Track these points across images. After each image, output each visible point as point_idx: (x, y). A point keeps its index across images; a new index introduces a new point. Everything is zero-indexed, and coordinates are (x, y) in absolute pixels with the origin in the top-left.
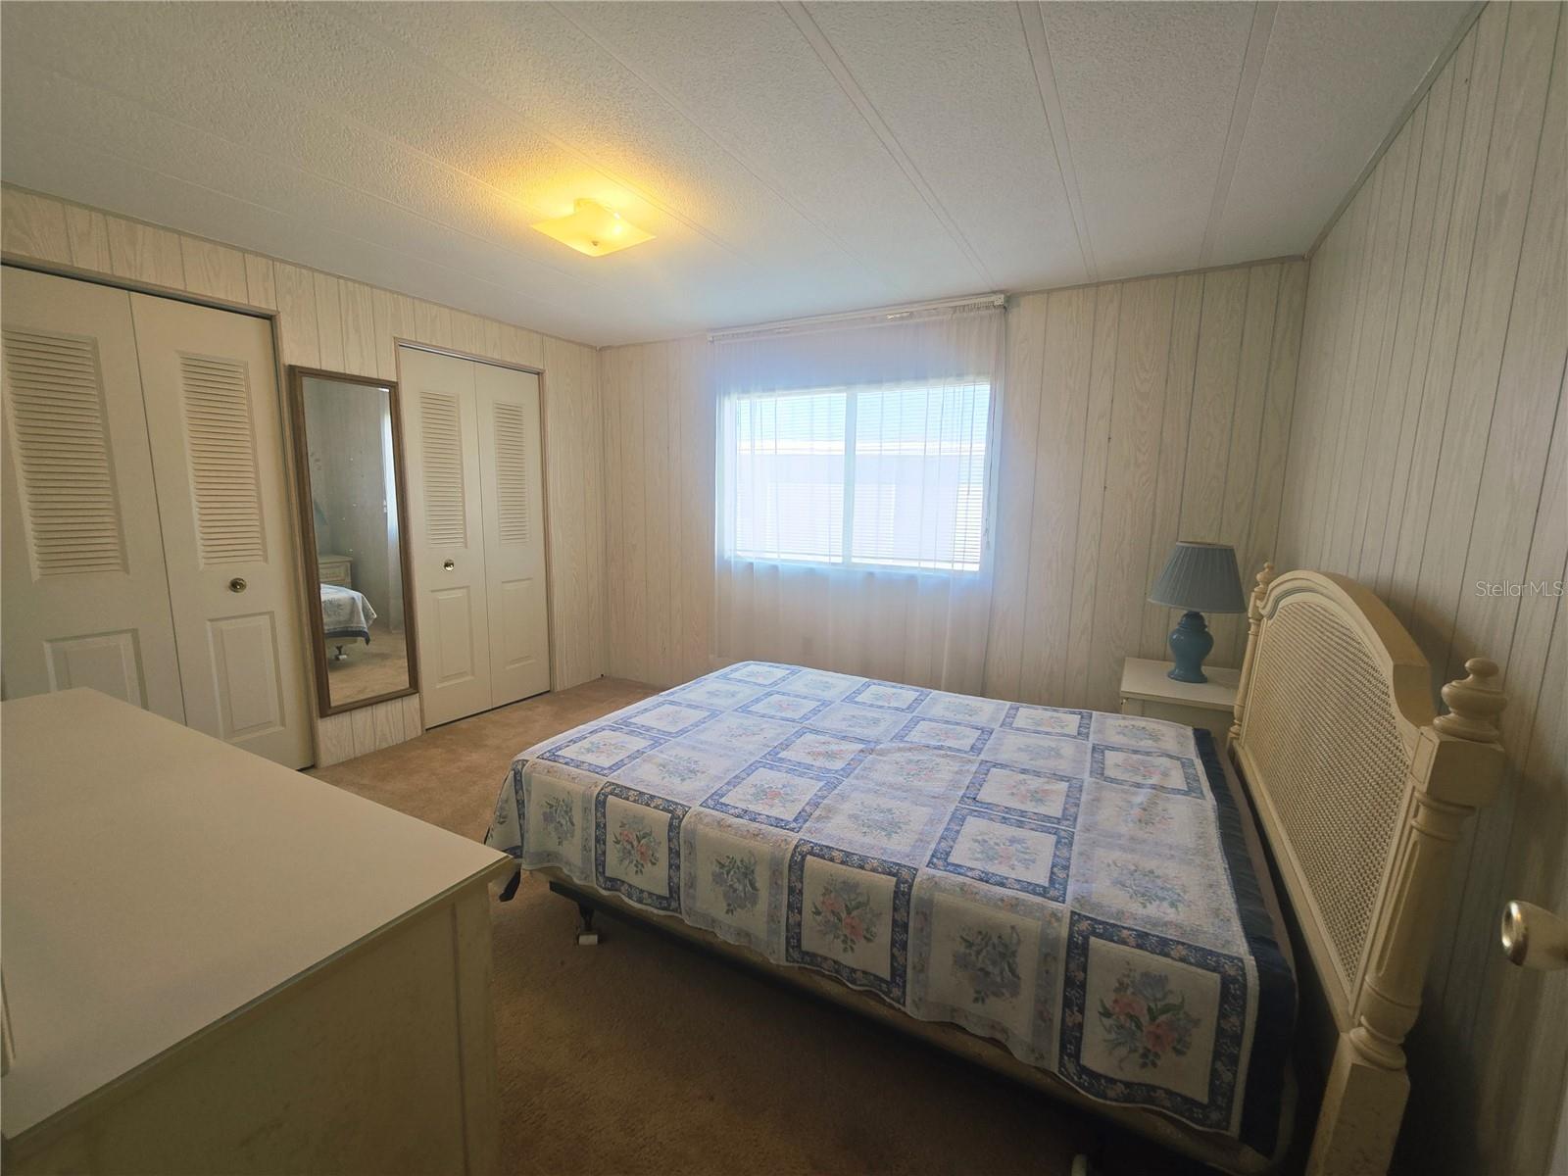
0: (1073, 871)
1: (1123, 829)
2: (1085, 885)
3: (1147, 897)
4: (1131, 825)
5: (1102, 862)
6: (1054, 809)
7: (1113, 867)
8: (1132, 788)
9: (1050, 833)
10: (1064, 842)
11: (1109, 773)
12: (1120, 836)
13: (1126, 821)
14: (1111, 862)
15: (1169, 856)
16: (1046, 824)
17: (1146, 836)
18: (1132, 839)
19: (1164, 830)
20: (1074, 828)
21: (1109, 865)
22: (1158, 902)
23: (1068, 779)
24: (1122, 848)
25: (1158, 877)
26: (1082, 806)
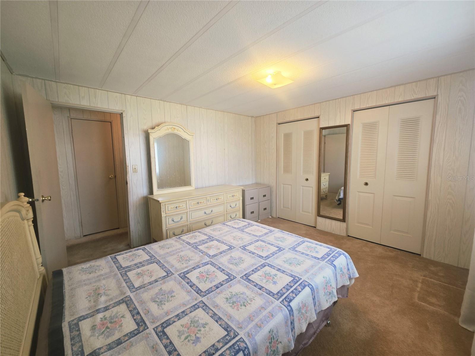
0: (112, 262)
1: (104, 282)
2: (107, 261)
3: (91, 267)
4: (102, 285)
5: (106, 268)
6: (131, 274)
7: (102, 269)
8: (108, 304)
9: (125, 267)
10: (120, 267)
11: (123, 307)
12: (104, 279)
13: (104, 285)
14: (103, 270)
15: (85, 281)
16: (129, 269)
17: (95, 285)
18: (100, 280)
19: (88, 291)
20: (120, 273)
21: (103, 269)
22: (87, 267)
23: (137, 289)
24: (102, 275)
25: (88, 273)
26: (123, 281)
